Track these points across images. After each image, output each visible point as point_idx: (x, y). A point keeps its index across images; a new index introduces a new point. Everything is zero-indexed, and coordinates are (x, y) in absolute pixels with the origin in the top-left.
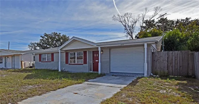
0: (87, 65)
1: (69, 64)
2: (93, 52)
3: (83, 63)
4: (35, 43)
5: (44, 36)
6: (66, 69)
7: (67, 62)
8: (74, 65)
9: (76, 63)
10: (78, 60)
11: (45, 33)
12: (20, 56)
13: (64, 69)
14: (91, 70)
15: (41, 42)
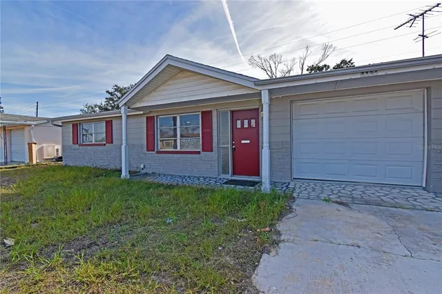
0: (214, 154)
1: (159, 152)
2: (232, 112)
3: (200, 149)
4: (96, 106)
5: (113, 90)
6: (147, 166)
7: (151, 146)
8: (171, 155)
9: (179, 149)
10: (184, 140)
11: (116, 86)
12: (27, 129)
13: (142, 166)
14: (225, 171)
15: (107, 105)
